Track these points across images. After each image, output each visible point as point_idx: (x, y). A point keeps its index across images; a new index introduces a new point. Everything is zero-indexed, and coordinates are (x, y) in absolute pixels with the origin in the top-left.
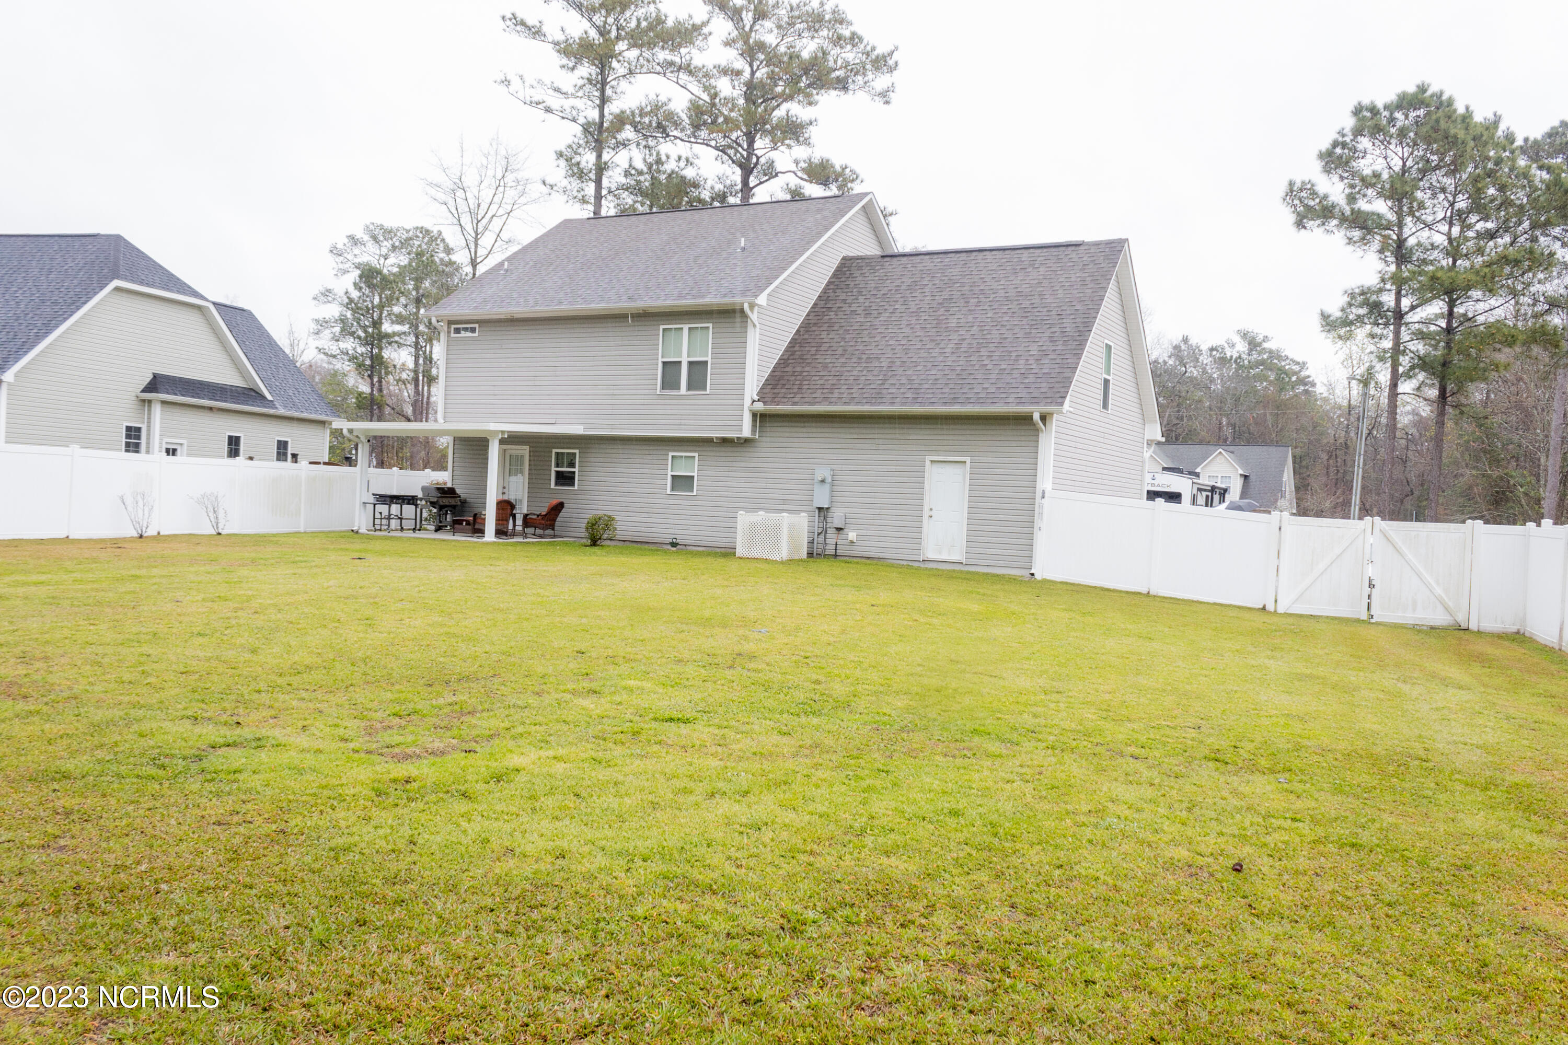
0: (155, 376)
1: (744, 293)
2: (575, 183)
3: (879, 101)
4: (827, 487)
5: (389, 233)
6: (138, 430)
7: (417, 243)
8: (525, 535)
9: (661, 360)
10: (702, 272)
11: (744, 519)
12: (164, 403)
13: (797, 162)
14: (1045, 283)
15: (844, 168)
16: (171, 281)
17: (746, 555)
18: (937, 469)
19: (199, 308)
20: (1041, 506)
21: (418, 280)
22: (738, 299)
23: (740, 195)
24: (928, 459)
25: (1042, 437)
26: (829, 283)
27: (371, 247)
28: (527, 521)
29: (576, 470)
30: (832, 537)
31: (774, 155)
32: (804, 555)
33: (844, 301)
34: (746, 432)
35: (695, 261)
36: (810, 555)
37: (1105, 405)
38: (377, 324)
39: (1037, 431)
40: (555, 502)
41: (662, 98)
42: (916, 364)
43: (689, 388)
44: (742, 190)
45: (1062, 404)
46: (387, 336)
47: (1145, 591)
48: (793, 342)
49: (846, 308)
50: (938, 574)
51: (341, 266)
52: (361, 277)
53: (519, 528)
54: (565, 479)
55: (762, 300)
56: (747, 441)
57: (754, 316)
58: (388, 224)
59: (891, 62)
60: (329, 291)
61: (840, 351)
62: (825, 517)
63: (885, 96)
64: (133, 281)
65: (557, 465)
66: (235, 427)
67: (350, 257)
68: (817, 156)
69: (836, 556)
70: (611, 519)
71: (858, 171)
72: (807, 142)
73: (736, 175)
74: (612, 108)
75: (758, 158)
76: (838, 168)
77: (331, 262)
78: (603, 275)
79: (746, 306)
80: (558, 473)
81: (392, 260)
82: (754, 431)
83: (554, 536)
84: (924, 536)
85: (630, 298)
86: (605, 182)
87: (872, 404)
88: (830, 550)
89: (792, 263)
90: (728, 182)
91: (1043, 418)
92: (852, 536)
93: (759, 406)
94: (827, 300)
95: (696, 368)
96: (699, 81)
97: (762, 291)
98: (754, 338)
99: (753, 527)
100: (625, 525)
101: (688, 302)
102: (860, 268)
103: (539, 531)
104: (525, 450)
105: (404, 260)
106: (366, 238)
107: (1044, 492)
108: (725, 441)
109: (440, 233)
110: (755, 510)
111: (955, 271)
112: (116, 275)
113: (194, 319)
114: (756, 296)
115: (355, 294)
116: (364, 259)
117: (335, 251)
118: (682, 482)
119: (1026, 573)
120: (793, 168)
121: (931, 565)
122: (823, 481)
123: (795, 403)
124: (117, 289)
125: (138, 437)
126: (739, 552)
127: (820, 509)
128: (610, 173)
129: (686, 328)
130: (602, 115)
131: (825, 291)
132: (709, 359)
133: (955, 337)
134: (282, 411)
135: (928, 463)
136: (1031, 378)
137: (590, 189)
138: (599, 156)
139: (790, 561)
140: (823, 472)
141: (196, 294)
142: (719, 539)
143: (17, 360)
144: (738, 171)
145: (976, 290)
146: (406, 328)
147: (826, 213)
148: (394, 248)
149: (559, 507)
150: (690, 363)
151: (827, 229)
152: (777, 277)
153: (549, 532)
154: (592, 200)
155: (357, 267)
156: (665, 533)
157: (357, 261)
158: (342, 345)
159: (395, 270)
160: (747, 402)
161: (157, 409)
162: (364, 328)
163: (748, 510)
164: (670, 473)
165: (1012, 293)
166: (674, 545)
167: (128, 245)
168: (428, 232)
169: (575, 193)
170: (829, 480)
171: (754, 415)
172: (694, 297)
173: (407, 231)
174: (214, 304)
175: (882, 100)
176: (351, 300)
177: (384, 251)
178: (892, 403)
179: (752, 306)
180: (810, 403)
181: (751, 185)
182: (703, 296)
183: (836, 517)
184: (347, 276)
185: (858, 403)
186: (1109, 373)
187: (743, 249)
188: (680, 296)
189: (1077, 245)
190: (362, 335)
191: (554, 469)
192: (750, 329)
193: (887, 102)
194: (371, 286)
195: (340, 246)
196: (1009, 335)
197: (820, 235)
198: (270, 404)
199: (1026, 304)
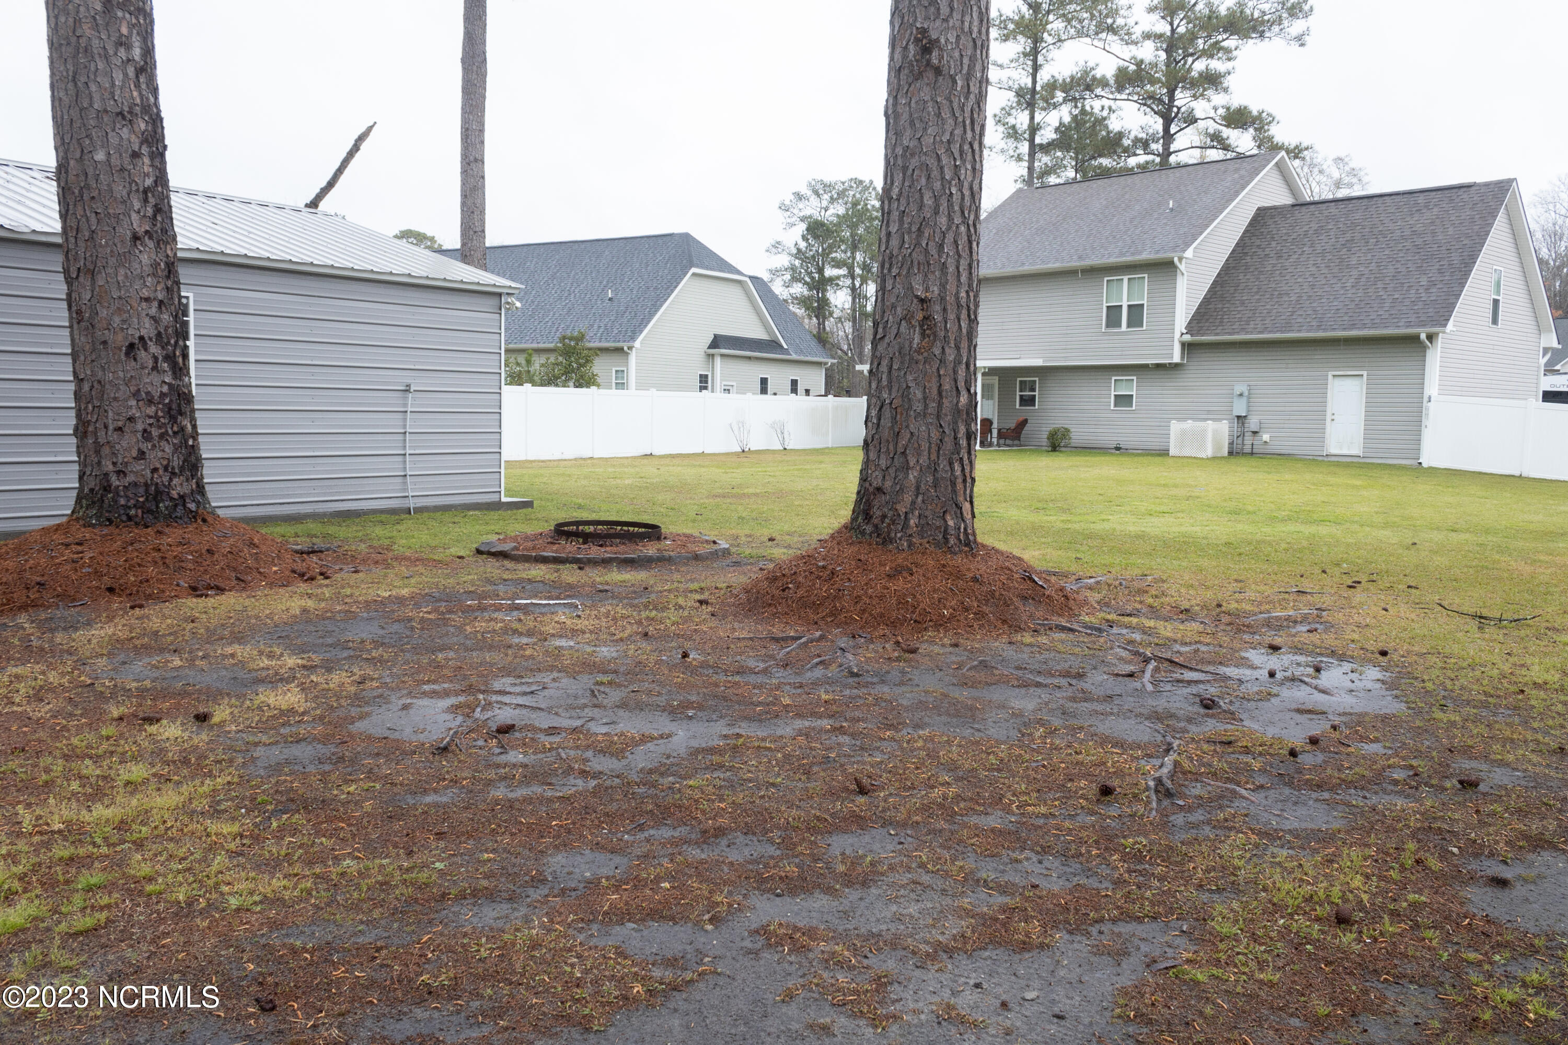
0: (715, 336)
1: (1174, 249)
2: (1011, 143)
3: (1295, 46)
4: (1244, 400)
5: (828, 187)
6: (706, 376)
7: (851, 193)
8: (998, 445)
9: (1105, 305)
10: (1137, 232)
11: (1176, 427)
12: (722, 355)
13: (1215, 109)
14: (1438, 222)
15: (1261, 113)
16: (724, 265)
17: (1177, 454)
18: (1338, 382)
19: (739, 282)
20: (1427, 409)
21: (854, 227)
22: (1169, 255)
23: (1161, 141)
24: (1330, 374)
25: (1429, 354)
26: (1246, 231)
27: (814, 200)
28: (1001, 435)
29: (1037, 393)
30: (1248, 440)
31: (1194, 104)
32: (1226, 454)
33: (1259, 247)
34: (1177, 358)
35: (1131, 222)
36: (1231, 453)
37: (1495, 321)
38: (821, 271)
39: (1424, 348)
40: (1021, 419)
41: (1091, 64)
42: (1321, 297)
43: (1129, 326)
44: (1163, 137)
45: (1445, 326)
46: (831, 280)
47: (1517, 473)
48: (1215, 283)
49: (1260, 252)
50: (1338, 464)
51: (789, 220)
52: (808, 229)
53: (995, 440)
54: (1028, 401)
55: (1189, 253)
56: (1176, 366)
57: (1182, 267)
58: (827, 180)
59: (1306, 8)
60: (778, 243)
61: (1255, 290)
62: (1243, 424)
63: (1300, 40)
64: (702, 268)
65: (1021, 391)
66: (764, 371)
67: (796, 211)
68: (1235, 104)
69: (1252, 454)
70: (1067, 430)
71: (1274, 114)
72: (1226, 90)
73: (1157, 124)
74: (1044, 76)
75: (1179, 109)
76: (1255, 113)
77: (781, 216)
78: (1055, 239)
79: (1176, 260)
80: (1021, 396)
81: (831, 211)
82: (1182, 358)
83: (1020, 445)
84: (1327, 435)
85: (1080, 257)
86: (1038, 140)
87: (1282, 332)
88: (1247, 449)
89: (1214, 220)
90: (1151, 131)
91: (1430, 337)
92: (1266, 437)
93: (1187, 338)
94: (1244, 246)
95: (1136, 312)
96: (1122, 40)
97: (1188, 246)
98: (1182, 284)
99: (1183, 433)
100: (1078, 435)
101: (1128, 259)
102: (1272, 217)
103: (1008, 442)
104: (995, 380)
105: (841, 210)
106: (809, 193)
107: (1430, 398)
108: (1158, 366)
109: (871, 182)
110: (1185, 419)
111: (1358, 216)
112: (692, 265)
113: (737, 291)
114: (1184, 251)
115: (803, 245)
116: (807, 212)
117: (784, 208)
118: (1123, 400)
119: (1414, 462)
120: (1212, 114)
121: (1333, 459)
122: (1241, 395)
123: (1217, 334)
124: (694, 274)
125: (706, 382)
126: (1172, 452)
127: (1239, 417)
128: (1042, 132)
129: (1126, 278)
130: (1034, 82)
131: (1242, 238)
132: (1145, 302)
133: (1355, 273)
134: (794, 357)
135: (1330, 377)
136: (1420, 305)
137: (1024, 148)
138: (1032, 118)
139: (1214, 458)
140: (1241, 388)
141: (739, 272)
142: (1155, 443)
143: (641, 332)
144: (1160, 121)
145: (1376, 231)
146: (843, 271)
147: (1243, 172)
148: (832, 200)
149: (1025, 421)
150: (1129, 306)
151: (1243, 188)
152: (1201, 233)
153: (1016, 442)
154: (1026, 158)
155: (802, 219)
156: (1109, 438)
157: (801, 214)
158: (792, 291)
159: (835, 220)
160: (1177, 335)
161: (718, 360)
162: (810, 274)
163: (1179, 420)
164: (1113, 393)
165: (1407, 232)
166: (1118, 449)
167: (694, 239)
168: (861, 182)
169: (1011, 153)
170: (1246, 393)
171: (1183, 345)
172: (1133, 254)
173: (843, 183)
174: (750, 277)
175: (1297, 44)
176: (799, 250)
177: (825, 204)
178: (1299, 331)
179: (1180, 259)
180: (1230, 334)
181: (1172, 131)
182: (1140, 253)
183: (1253, 424)
184: (794, 228)
185: (1270, 332)
186: (1498, 293)
187: (1172, 210)
188: (1122, 254)
189: (1468, 186)
190: (807, 279)
191: (1018, 393)
192: (1179, 278)
193: (1302, 45)
194: (816, 237)
195: (787, 202)
196: (1403, 269)
197: (1237, 194)
198: (786, 352)
199: (1419, 241)
